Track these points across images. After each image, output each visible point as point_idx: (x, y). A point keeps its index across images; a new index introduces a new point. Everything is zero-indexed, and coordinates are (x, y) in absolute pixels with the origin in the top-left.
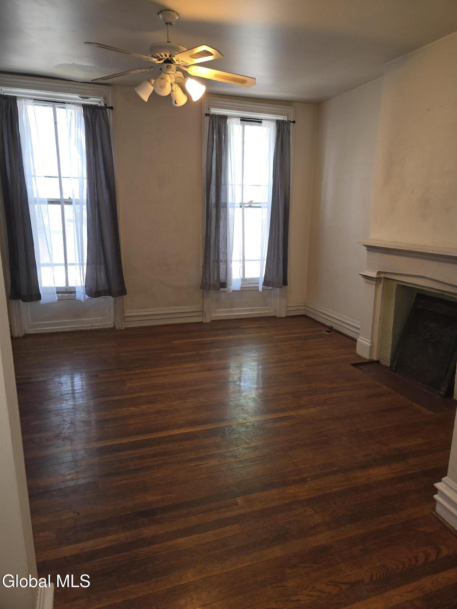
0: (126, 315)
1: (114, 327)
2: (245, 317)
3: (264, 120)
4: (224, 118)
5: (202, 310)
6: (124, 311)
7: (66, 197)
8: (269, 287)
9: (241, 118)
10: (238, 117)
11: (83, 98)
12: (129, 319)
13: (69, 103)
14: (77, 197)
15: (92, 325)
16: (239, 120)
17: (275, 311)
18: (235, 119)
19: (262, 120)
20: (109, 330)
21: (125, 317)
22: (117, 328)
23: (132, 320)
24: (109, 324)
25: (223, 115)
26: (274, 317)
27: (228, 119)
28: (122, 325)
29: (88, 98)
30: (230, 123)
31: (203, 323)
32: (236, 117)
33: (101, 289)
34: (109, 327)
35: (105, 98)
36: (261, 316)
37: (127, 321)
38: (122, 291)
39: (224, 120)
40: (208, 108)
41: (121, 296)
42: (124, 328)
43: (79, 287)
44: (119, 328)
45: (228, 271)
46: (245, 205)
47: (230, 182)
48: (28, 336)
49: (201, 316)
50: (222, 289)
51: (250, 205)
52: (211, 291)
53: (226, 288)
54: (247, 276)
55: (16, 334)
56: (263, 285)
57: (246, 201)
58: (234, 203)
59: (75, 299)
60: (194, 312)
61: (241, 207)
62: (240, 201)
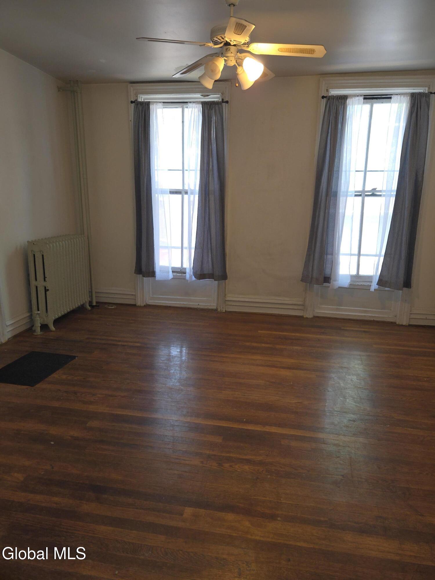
1: (217, 308)
2: (355, 318)
3: (394, 94)
4: (344, 98)
5: (303, 304)
6: (226, 295)
7: (186, 188)
8: (386, 288)
9: (364, 96)
10: (361, 96)
11: (204, 96)
12: (230, 303)
13: (190, 102)
14: (192, 188)
15: (199, 304)
16: (361, 98)
17: (396, 316)
18: (357, 98)
19: (392, 95)
21: (226, 300)
22: (219, 310)
23: (232, 304)
24: (212, 305)
25: (342, 96)
26: (393, 324)
27: (348, 99)
28: (223, 308)
29: (208, 96)
30: (351, 103)
31: (303, 317)
32: (358, 96)
33: (206, 271)
34: (213, 308)
35: (222, 94)
36: (375, 320)
37: (228, 305)
38: (224, 277)
39: (343, 101)
40: (327, 90)
41: (223, 281)
42: (224, 311)
43: (188, 269)
45: (334, 264)
46: (366, 194)
47: (344, 169)
48: (147, 306)
49: (302, 310)
50: (326, 284)
51: (374, 194)
52: (315, 285)
53: (330, 283)
54: (362, 273)
55: (139, 303)
56: (377, 284)
57: (368, 188)
58: (347, 192)
59: (185, 279)
60: (295, 305)
61: (360, 195)
62: (360, 189)
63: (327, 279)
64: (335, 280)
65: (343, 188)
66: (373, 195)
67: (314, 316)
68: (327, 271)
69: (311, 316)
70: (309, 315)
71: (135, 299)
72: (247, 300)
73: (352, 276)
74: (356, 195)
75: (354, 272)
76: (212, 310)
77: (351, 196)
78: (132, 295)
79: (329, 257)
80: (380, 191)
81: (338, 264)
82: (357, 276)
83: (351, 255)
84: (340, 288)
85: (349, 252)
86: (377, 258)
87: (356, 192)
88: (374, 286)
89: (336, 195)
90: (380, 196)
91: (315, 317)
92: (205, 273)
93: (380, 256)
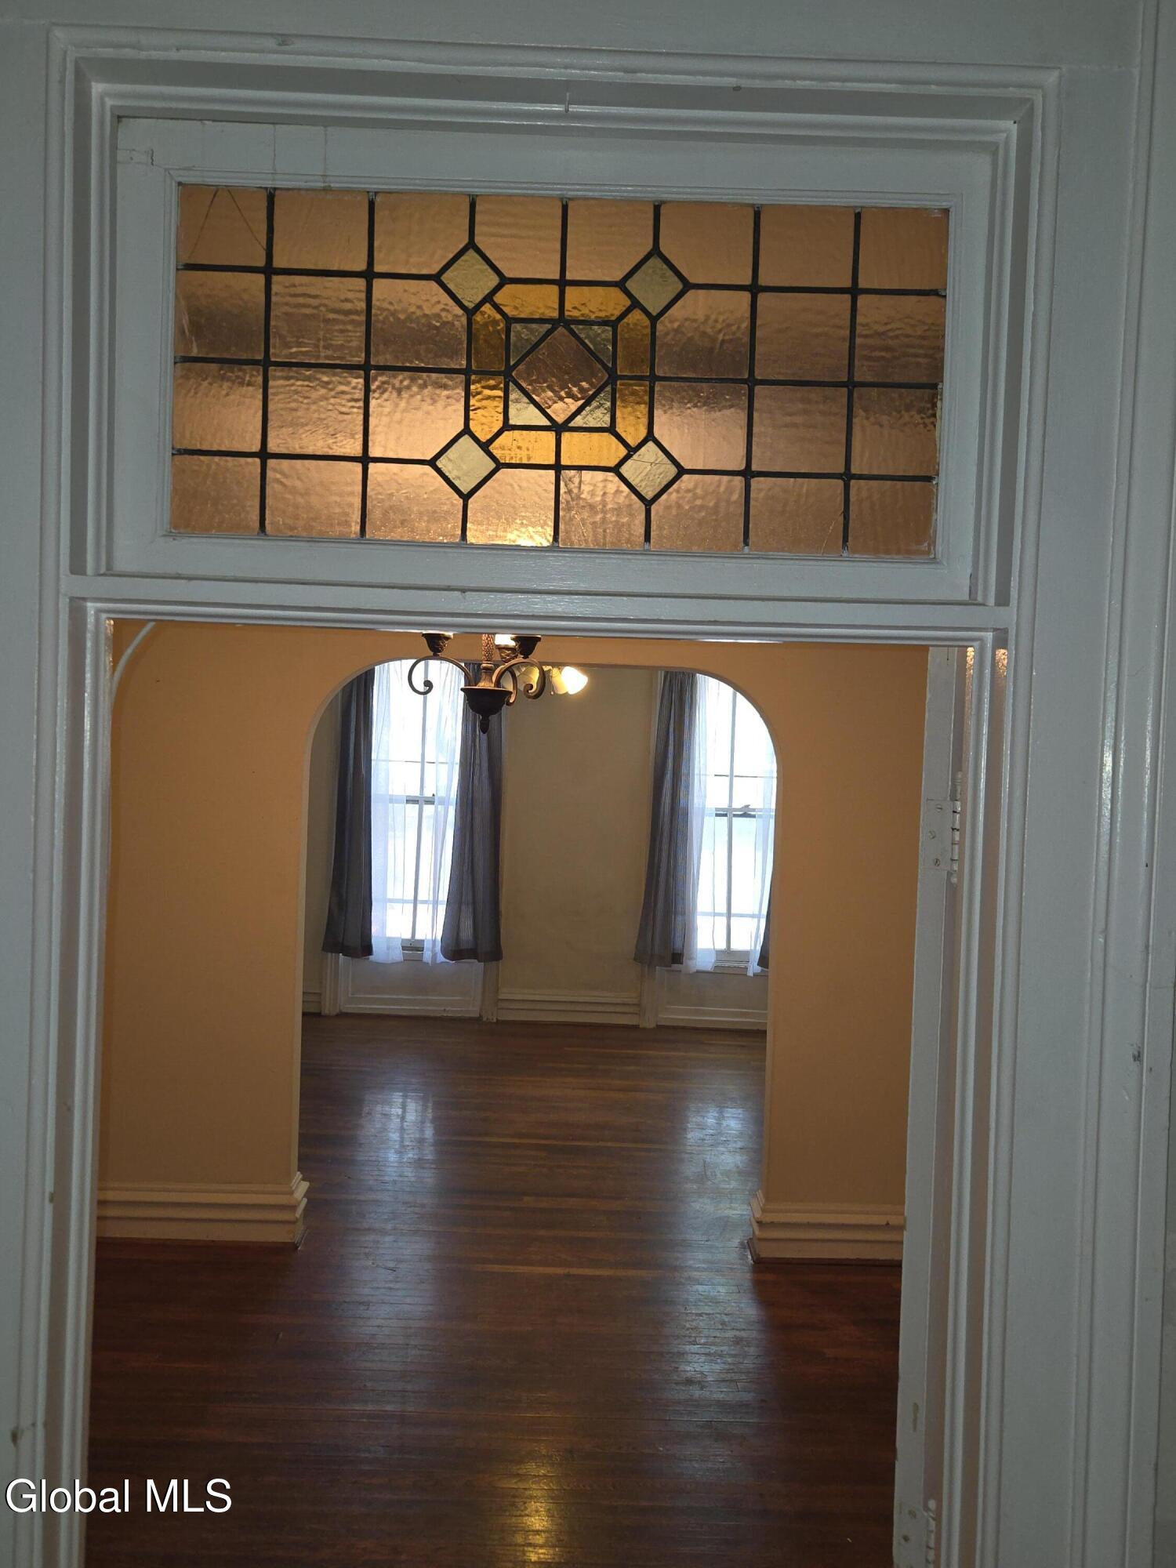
0: (500, 998)
1: (481, 1016)
5: (637, 1003)
6: (499, 989)
7: (428, 793)
12: (506, 1005)
14: (442, 793)
20: (471, 1020)
21: (499, 1000)
22: (485, 1019)
23: (510, 1007)
24: (472, 1010)
28: (492, 1015)
31: (640, 1027)
33: (464, 946)
34: (472, 1015)
37: (502, 1009)
38: (495, 954)
41: (494, 962)
42: (495, 1020)
43: (428, 940)
44: (487, 1019)
45: (688, 931)
46: (735, 813)
47: (696, 771)
48: (342, 1015)
49: (636, 1014)
50: (676, 966)
51: (746, 813)
52: (657, 967)
53: (682, 963)
54: (734, 946)
55: (326, 1011)
56: (758, 965)
57: (737, 804)
58: (704, 808)
59: (420, 960)
60: (624, 1004)
61: (726, 815)
62: (725, 805)
63: (677, 957)
64: (691, 959)
65: (696, 801)
66: (745, 815)
67: (657, 1026)
68: (678, 944)
69: (653, 1025)
70: (649, 1022)
71: (320, 1002)
72: (537, 998)
73: (719, 953)
74: (717, 815)
75: (721, 945)
76: (471, 1019)
77: (710, 815)
78: (315, 993)
79: (679, 918)
80: (754, 810)
81: (693, 929)
82: (728, 952)
83: (715, 914)
84: (698, 972)
85: (711, 910)
86: (756, 920)
87: (717, 809)
88: (754, 968)
89: (686, 813)
90: (754, 816)
91: (659, 1027)
92: (462, 948)
93: (759, 917)
